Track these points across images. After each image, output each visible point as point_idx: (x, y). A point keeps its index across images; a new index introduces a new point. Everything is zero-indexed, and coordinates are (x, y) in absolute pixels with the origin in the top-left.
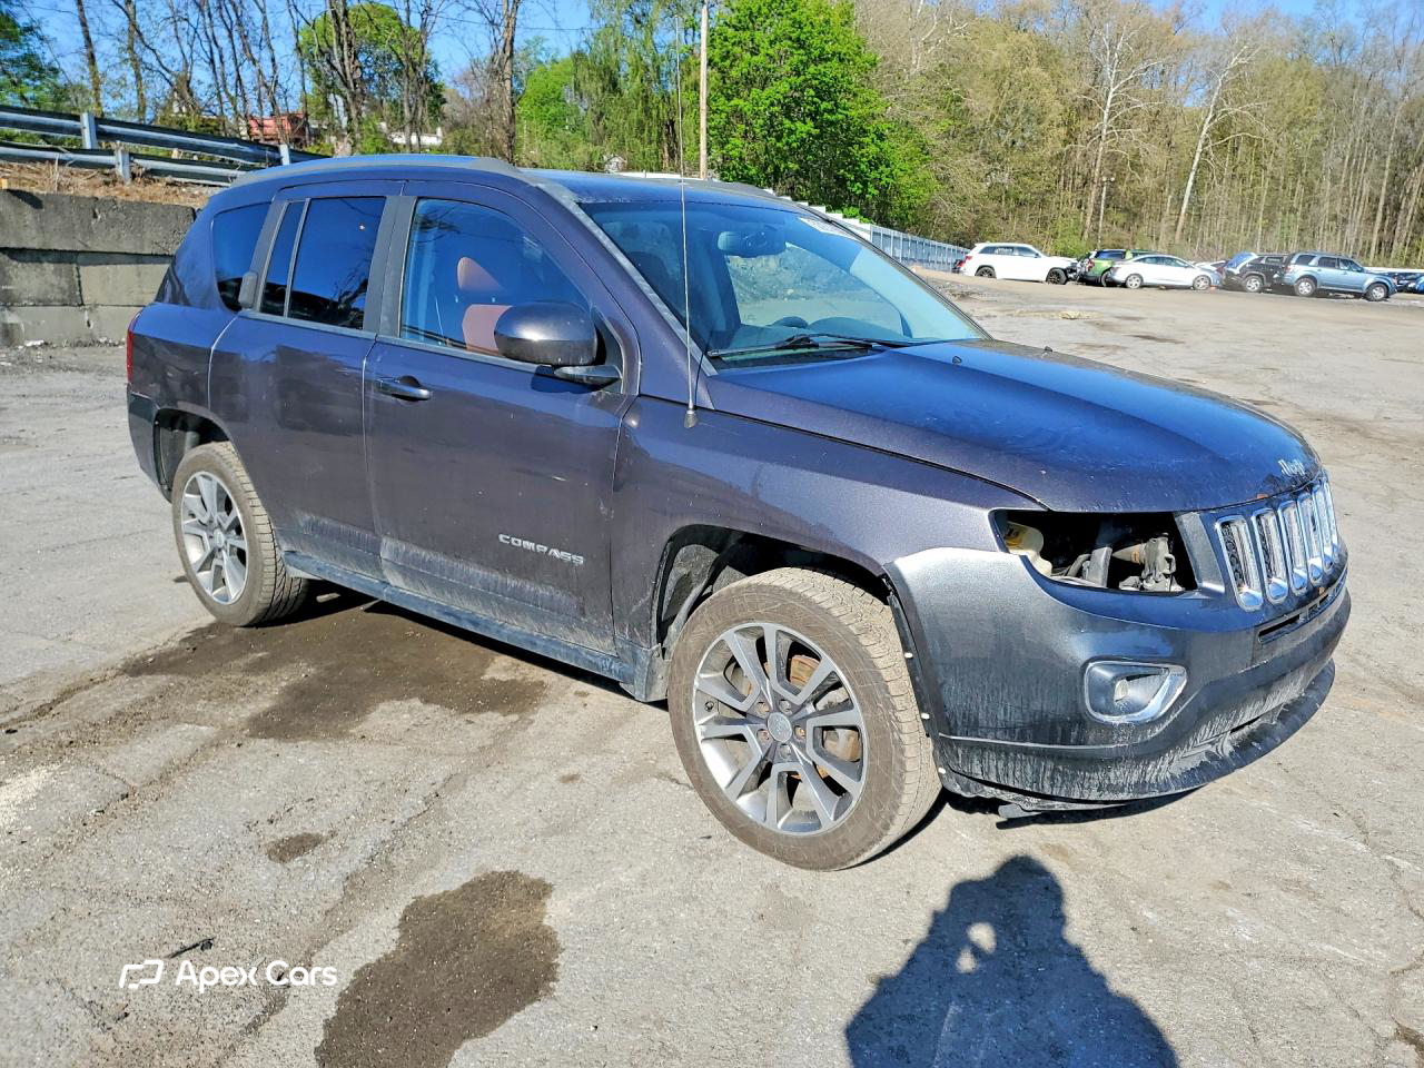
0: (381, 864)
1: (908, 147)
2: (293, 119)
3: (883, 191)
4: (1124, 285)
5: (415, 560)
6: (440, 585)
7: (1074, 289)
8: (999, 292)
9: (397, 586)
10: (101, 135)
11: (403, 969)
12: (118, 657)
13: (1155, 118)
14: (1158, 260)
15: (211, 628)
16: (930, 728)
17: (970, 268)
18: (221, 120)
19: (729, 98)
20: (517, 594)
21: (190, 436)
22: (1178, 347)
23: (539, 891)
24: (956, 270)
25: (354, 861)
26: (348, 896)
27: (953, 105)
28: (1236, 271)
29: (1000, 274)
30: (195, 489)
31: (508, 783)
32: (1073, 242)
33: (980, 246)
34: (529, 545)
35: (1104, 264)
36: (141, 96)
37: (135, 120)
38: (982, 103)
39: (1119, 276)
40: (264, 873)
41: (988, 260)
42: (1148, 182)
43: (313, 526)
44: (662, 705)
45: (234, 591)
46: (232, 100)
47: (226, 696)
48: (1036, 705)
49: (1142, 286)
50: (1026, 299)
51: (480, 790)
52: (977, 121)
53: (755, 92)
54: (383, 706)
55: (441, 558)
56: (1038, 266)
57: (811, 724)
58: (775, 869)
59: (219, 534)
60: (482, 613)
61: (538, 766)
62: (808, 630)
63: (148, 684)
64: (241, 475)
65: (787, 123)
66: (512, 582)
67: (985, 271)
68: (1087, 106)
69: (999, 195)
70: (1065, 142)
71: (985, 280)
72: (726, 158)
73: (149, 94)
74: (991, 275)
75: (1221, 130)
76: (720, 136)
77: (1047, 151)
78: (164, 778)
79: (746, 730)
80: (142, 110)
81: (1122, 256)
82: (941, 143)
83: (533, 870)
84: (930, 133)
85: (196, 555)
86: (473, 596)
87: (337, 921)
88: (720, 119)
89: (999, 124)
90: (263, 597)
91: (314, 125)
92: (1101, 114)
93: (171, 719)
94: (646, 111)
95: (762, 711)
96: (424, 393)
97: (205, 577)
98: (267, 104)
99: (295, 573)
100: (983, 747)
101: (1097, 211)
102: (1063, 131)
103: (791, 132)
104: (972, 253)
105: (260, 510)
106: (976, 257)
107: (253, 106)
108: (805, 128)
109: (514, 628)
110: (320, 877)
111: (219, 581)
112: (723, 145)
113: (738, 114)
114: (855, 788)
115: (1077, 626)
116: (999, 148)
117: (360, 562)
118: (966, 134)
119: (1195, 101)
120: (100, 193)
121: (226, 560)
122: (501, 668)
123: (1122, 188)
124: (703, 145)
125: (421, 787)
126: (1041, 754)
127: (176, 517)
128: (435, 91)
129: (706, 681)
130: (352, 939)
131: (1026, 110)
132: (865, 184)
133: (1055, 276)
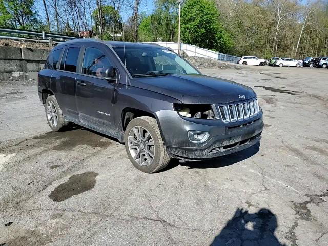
0: (70, 169)
1: (228, 34)
2: (90, 31)
3: (221, 45)
4: (278, 66)
5: (84, 116)
6: (89, 121)
7: (266, 67)
8: (247, 68)
9: (82, 122)
10: (46, 36)
11: (68, 185)
12: (33, 136)
13: (291, 25)
14: (287, 60)
15: (51, 132)
16: (165, 144)
17: (241, 62)
18: (75, 32)
19: (185, 24)
20: (100, 122)
21: (49, 94)
22: (285, 80)
23: (97, 174)
24: (238, 63)
25: (65, 169)
26: (62, 174)
27: (240, 24)
28: (307, 62)
29: (248, 64)
30: (49, 105)
31: (97, 158)
32: (269, 56)
33: (243, 57)
34: (101, 112)
35: (274, 61)
36: (58, 27)
37: (56, 33)
38: (247, 24)
39: (277, 64)
40: (48, 170)
41: (245, 60)
42: (288, 41)
43: (68, 111)
44: (124, 144)
45: (55, 124)
46: (77, 28)
47: (51, 143)
48: (180, 139)
49: (283, 66)
50: (253, 69)
51: (92, 159)
52: (246, 28)
53: (191, 22)
54: (79, 145)
55: (88, 116)
56: (257, 62)
57: (147, 145)
58: (141, 173)
59: (53, 113)
60: (96, 127)
61: (104, 155)
62: (146, 127)
63: (37, 141)
64: (56, 101)
65: (199, 30)
66: (100, 120)
67: (245, 63)
68: (273, 23)
69: (251, 45)
70: (267, 32)
71: (245, 65)
72: (185, 38)
73: (60, 27)
74: (246, 64)
75: (307, 29)
76: (183, 33)
77: (263, 34)
78: (36, 155)
79: (137, 147)
80: (58, 31)
81: (278, 59)
82: (237, 33)
83: (96, 171)
84: (234, 31)
85: (49, 117)
86: (94, 123)
87: (59, 177)
88: (183, 29)
89: (251, 29)
90: (60, 125)
91: (94, 33)
92: (277, 26)
93: (39, 146)
94: (167, 27)
95: (139, 143)
96: (85, 84)
97: (51, 122)
98: (84, 28)
99: (66, 120)
100: (173, 147)
101: (275, 48)
102: (267, 30)
103: (200, 31)
104: (242, 59)
105: (60, 108)
106: (243, 60)
107: (81, 28)
108: (203, 30)
109: (101, 129)
110: (58, 171)
111: (53, 123)
112: (184, 35)
113: (187, 28)
114: (153, 157)
115: (187, 124)
116: (251, 34)
117: (76, 117)
118: (243, 31)
119: (301, 21)
120: (45, 48)
121: (54, 118)
122: (104, 140)
123: (282, 43)
124: (179, 35)
125: (81, 158)
126: (182, 148)
127: (46, 110)
128: (121, 24)
129: (131, 138)
130: (60, 180)
131: (258, 25)
132: (217, 44)
133: (262, 64)
